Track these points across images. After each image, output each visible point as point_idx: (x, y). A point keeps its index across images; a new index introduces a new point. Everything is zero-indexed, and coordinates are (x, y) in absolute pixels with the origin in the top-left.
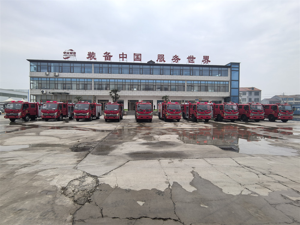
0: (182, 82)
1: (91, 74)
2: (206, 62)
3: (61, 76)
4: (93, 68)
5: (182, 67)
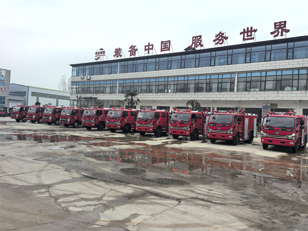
0: (229, 76)
1: (116, 74)
2: (280, 34)
3: (92, 80)
4: (119, 67)
5: (231, 51)
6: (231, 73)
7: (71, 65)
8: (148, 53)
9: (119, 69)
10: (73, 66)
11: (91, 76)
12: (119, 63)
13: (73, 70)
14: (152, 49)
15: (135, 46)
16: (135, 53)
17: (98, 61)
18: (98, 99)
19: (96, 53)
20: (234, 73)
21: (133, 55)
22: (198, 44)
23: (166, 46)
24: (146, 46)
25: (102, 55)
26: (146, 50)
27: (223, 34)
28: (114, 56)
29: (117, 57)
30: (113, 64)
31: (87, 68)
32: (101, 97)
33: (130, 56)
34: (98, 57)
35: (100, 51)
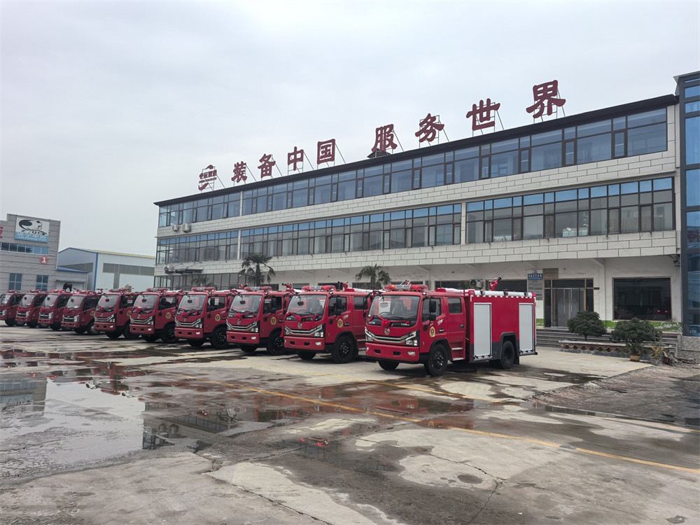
1: (237, 218)
2: (546, 110)
3: (194, 231)
4: (241, 201)
5: (451, 154)
6: (453, 203)
7: (156, 204)
8: (295, 168)
9: (241, 206)
10: (161, 204)
11: (193, 224)
12: (242, 192)
13: (160, 214)
14: (301, 159)
15: (270, 156)
16: (270, 170)
17: (204, 191)
18: (204, 272)
19: (201, 176)
20: (459, 202)
21: (266, 175)
22: (387, 143)
23: (327, 150)
24: (289, 155)
25: (211, 179)
26: (289, 162)
27: (434, 118)
28: (233, 179)
29: (238, 181)
30: (233, 196)
31: (185, 208)
32: (208, 267)
33: (262, 177)
34: (203, 184)
35: (209, 170)
